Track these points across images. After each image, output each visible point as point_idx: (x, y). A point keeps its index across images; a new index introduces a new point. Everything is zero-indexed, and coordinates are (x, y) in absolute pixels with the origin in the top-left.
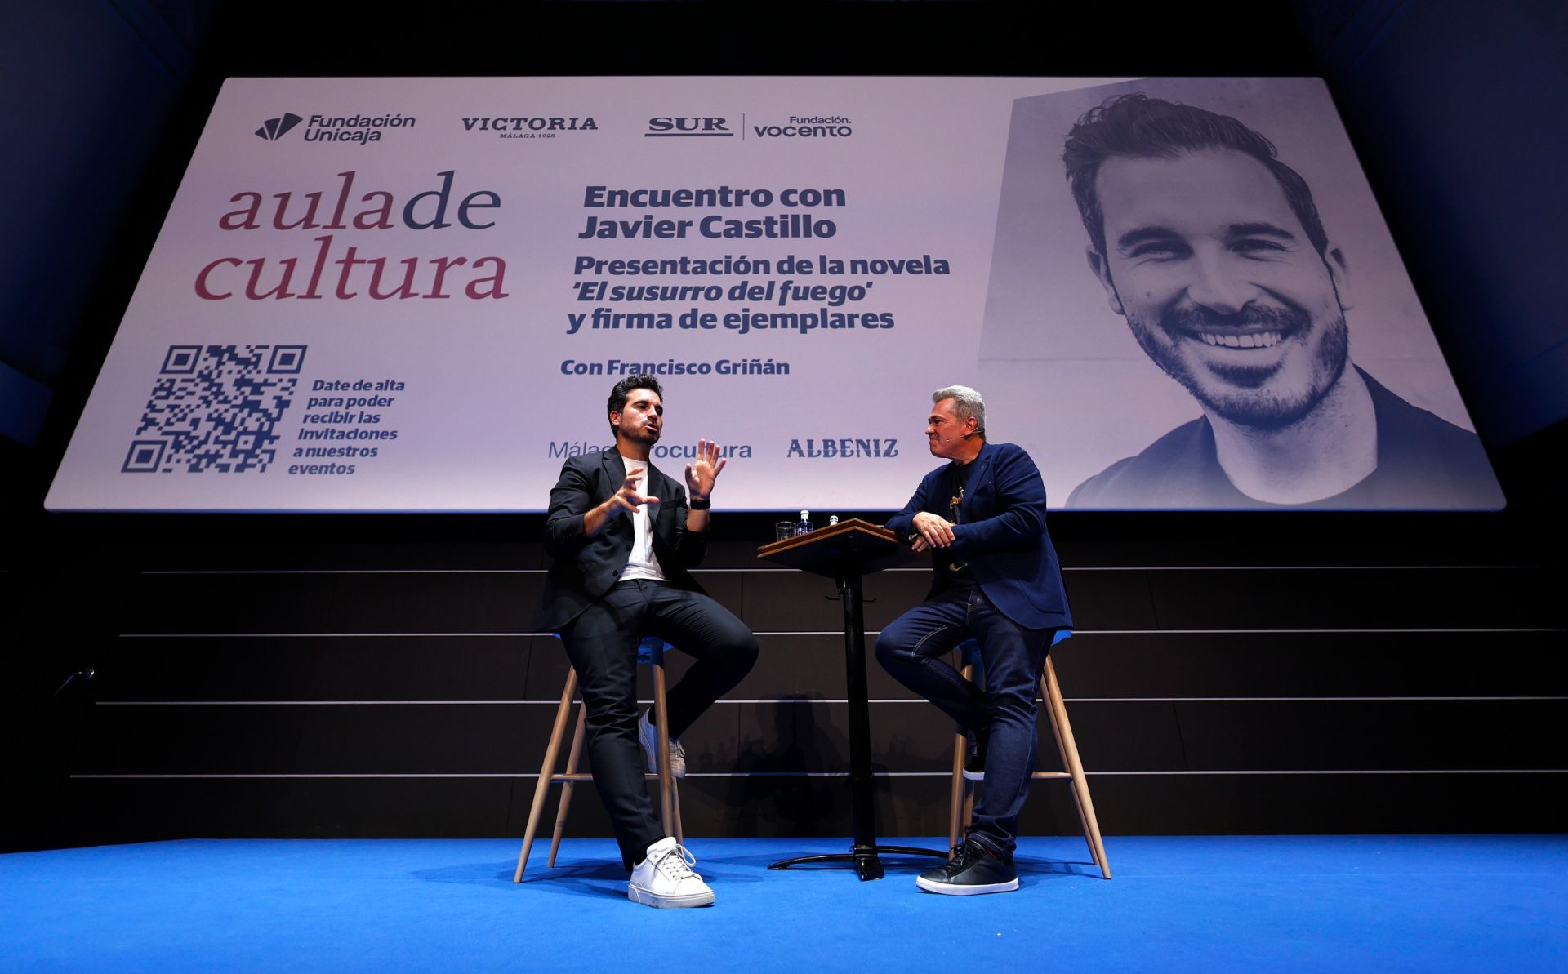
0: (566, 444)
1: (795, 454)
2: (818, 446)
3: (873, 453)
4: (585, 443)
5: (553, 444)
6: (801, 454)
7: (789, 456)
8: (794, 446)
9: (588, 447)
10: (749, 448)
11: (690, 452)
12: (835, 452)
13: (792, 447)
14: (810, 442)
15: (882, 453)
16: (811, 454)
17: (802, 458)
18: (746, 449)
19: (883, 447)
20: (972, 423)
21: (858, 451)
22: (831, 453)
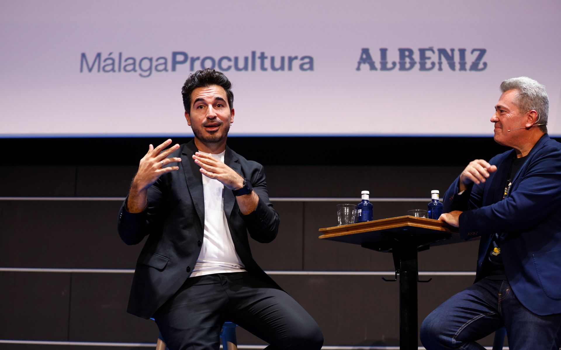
0: (99, 55)
1: (365, 67)
2: (393, 56)
3: (457, 66)
4: (120, 54)
5: (83, 56)
6: (373, 67)
7: (358, 69)
8: (364, 56)
9: (123, 59)
10: (311, 59)
11: (241, 65)
12: (413, 64)
13: (361, 58)
14: (384, 52)
15: (468, 66)
16: (384, 67)
17: (374, 72)
18: (307, 60)
19: (470, 59)
20: (534, 115)
21: (440, 63)
22: (408, 65)
